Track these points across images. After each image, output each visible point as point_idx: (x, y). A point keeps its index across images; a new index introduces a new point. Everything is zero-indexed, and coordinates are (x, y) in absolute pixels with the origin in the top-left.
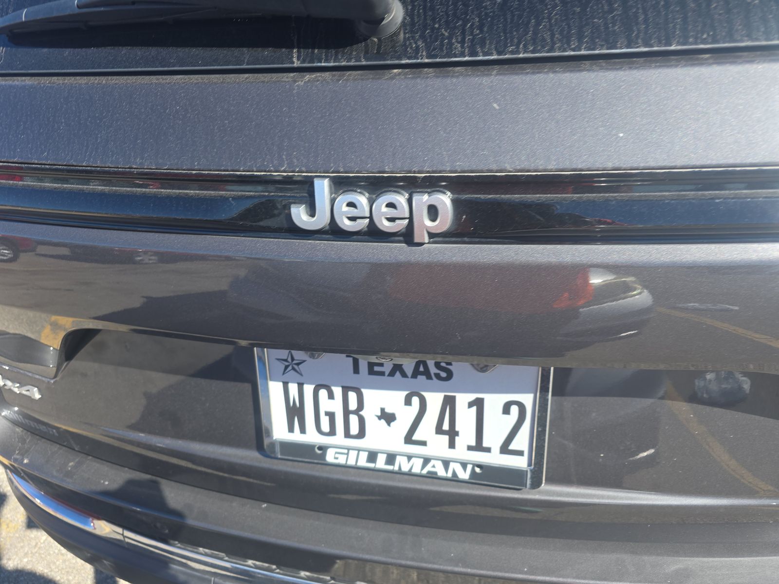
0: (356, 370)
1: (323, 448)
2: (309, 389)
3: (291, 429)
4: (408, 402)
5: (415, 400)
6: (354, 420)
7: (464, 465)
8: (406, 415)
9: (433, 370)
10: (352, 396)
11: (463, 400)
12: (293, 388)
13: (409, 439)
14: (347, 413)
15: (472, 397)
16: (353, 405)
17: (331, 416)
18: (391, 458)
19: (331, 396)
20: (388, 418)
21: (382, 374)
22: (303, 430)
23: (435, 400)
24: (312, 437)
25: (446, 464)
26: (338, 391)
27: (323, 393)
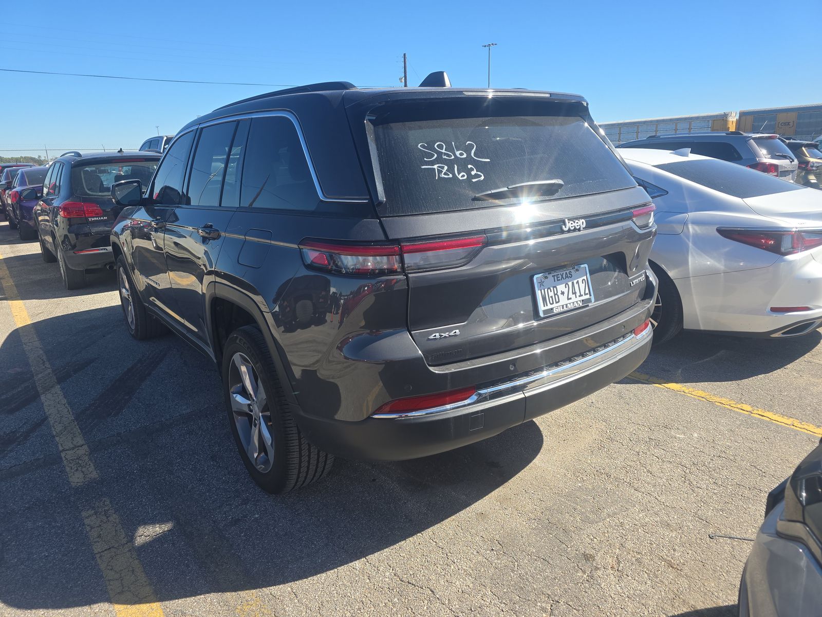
0: (555, 281)
1: (552, 309)
2: (546, 290)
3: (544, 306)
4: (566, 287)
5: (567, 286)
6: (556, 296)
7: (580, 301)
8: (566, 290)
9: (569, 275)
10: (555, 289)
11: (575, 282)
12: (543, 291)
13: (569, 299)
14: (555, 295)
15: (576, 280)
16: (556, 293)
17: (552, 297)
18: (566, 305)
19: (551, 291)
20: (563, 293)
21: (559, 280)
22: (547, 306)
23: (570, 284)
24: (550, 306)
25: (577, 302)
26: (552, 288)
27: (549, 290)
